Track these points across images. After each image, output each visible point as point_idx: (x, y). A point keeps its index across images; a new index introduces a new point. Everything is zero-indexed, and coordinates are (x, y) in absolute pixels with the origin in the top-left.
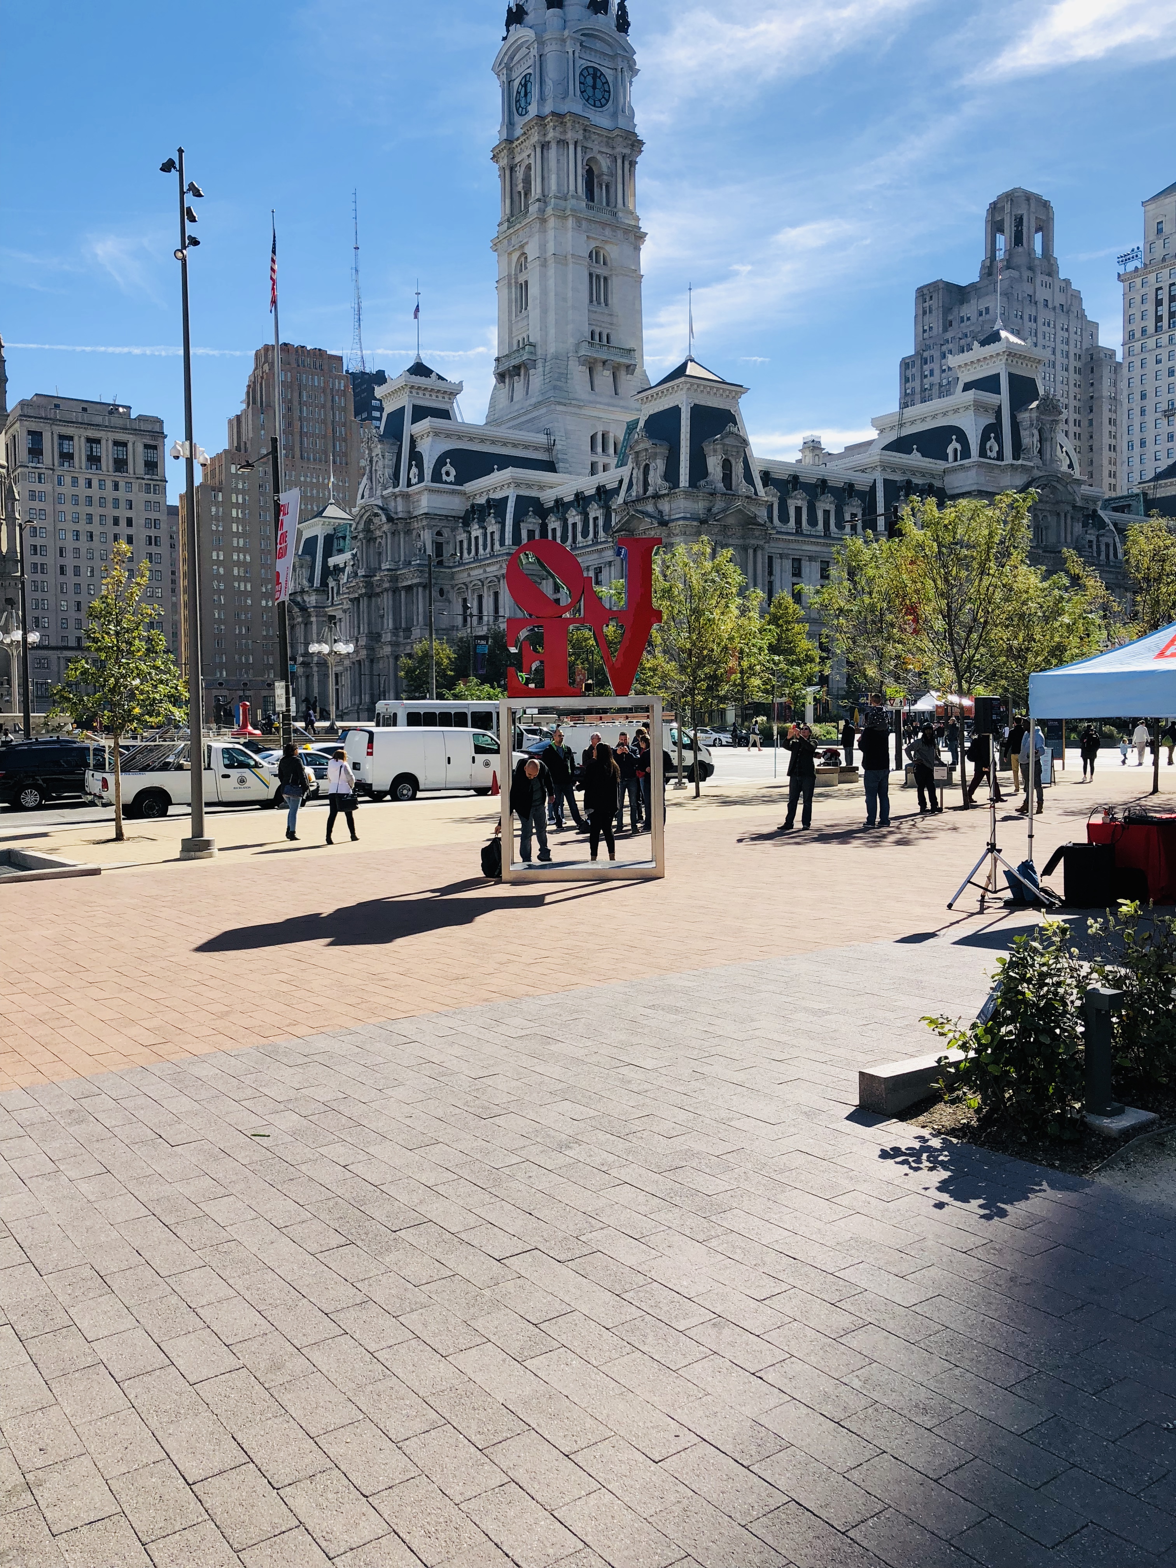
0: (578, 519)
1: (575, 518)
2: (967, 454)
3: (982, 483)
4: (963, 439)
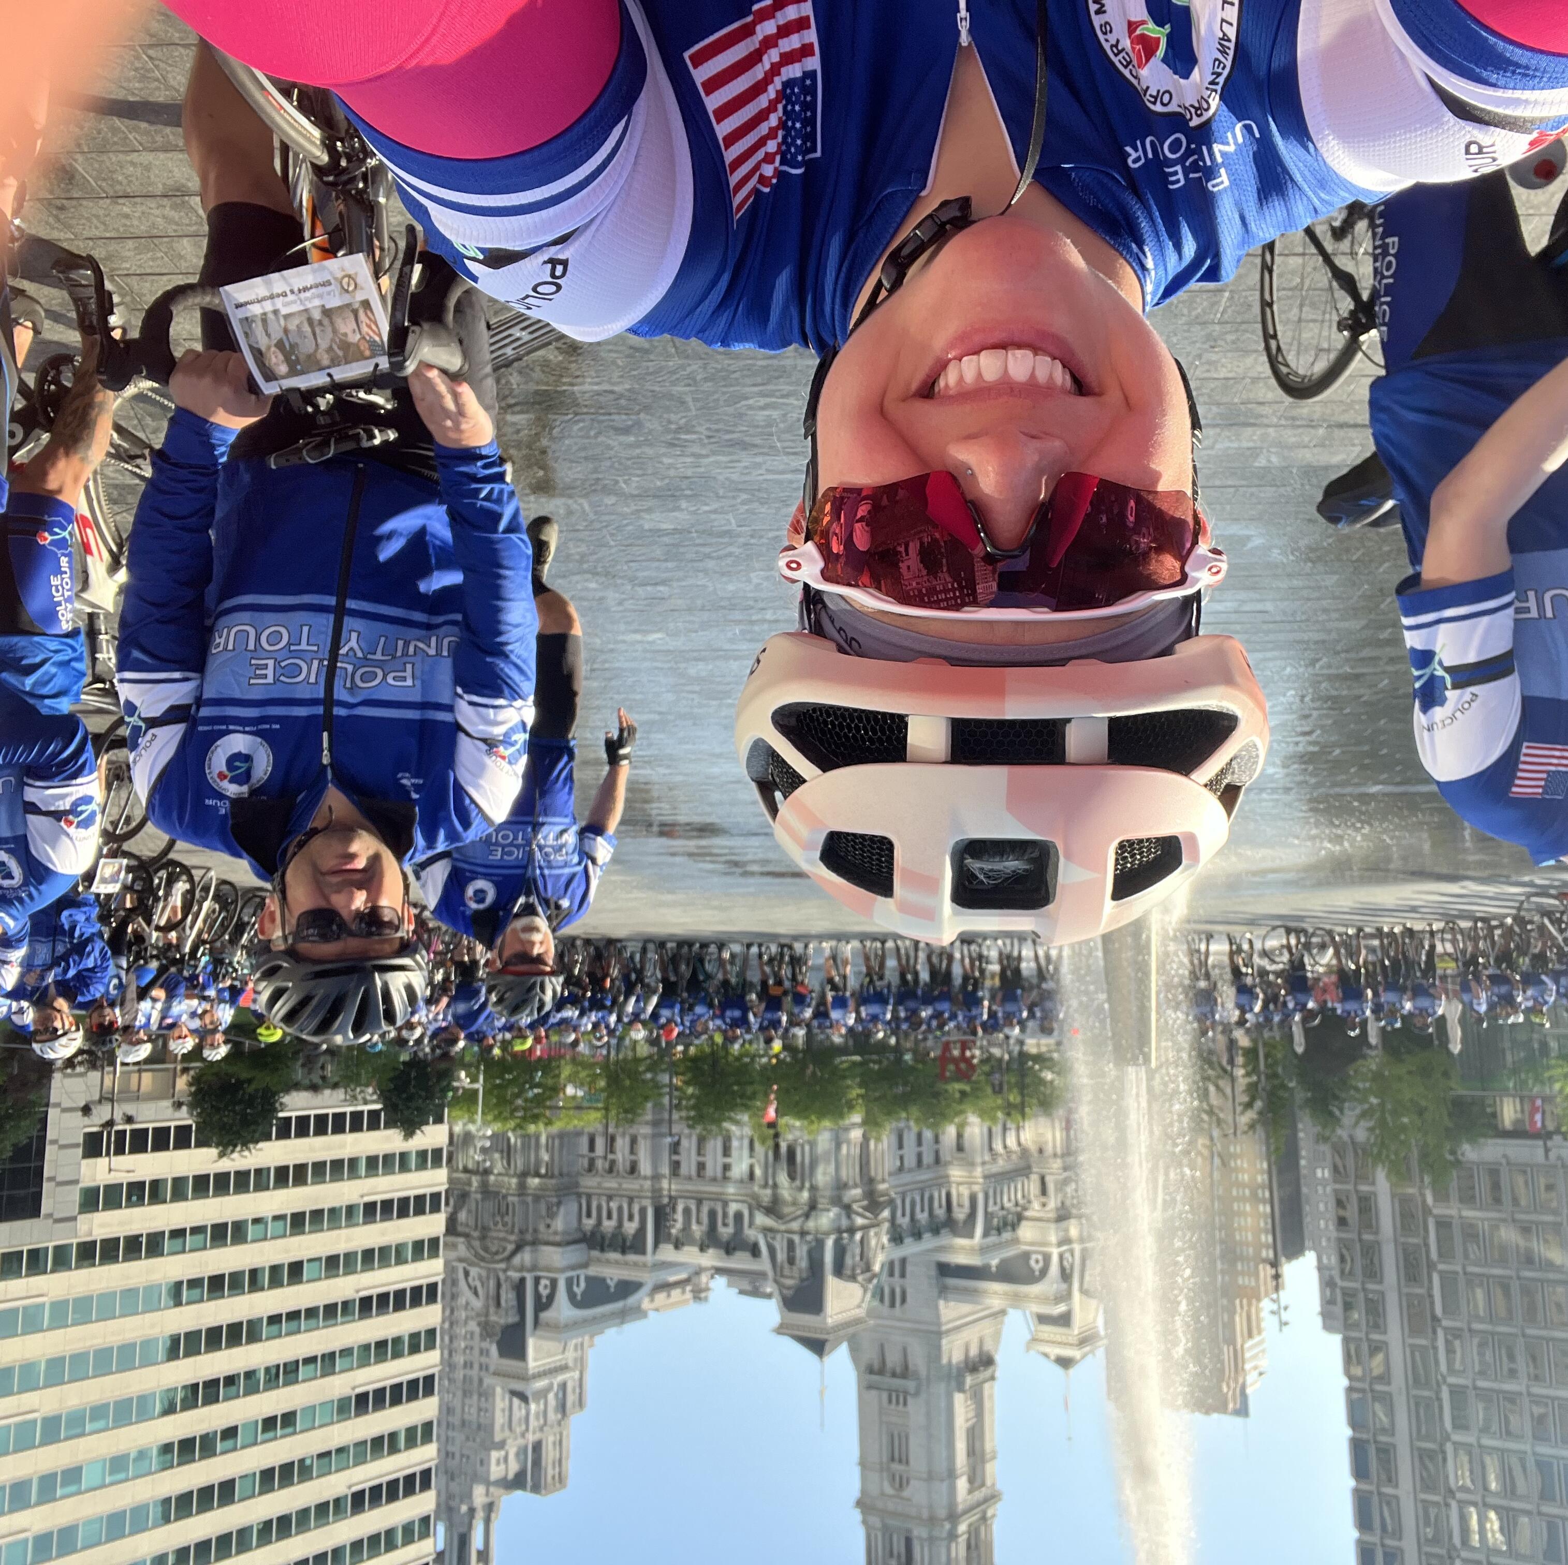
0: (919, 1215)
1: (922, 1217)
2: (569, 1282)
3: (554, 1257)
4: (572, 1296)
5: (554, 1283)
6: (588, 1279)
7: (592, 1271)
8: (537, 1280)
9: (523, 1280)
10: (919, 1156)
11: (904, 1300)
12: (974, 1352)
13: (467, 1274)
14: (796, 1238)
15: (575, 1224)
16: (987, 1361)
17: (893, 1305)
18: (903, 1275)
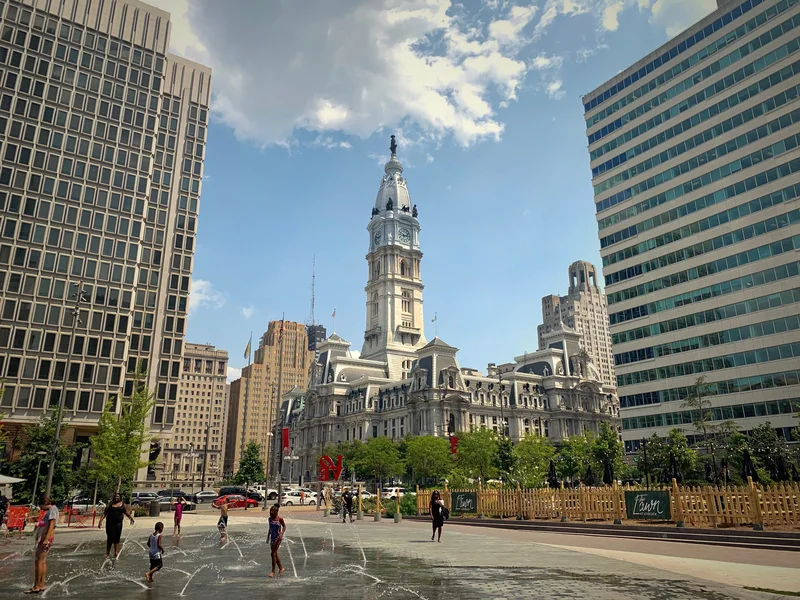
0: (394, 398)
1: (393, 397)
2: (551, 373)
3: (558, 385)
4: (549, 367)
5: (558, 373)
6: (542, 374)
7: (540, 377)
8: (565, 374)
9: (572, 375)
10: (394, 425)
11: (403, 363)
12: (374, 342)
13: (597, 378)
14: (449, 387)
15: (551, 397)
16: (367, 339)
17: (408, 361)
18: (403, 373)
